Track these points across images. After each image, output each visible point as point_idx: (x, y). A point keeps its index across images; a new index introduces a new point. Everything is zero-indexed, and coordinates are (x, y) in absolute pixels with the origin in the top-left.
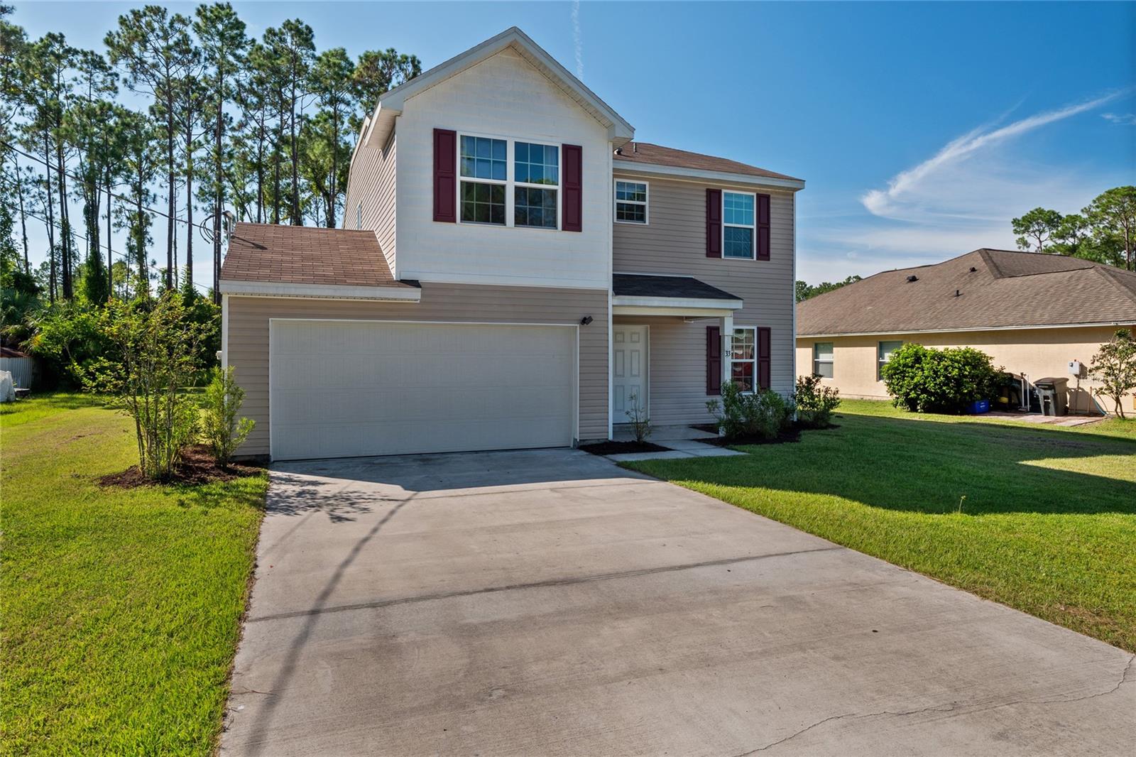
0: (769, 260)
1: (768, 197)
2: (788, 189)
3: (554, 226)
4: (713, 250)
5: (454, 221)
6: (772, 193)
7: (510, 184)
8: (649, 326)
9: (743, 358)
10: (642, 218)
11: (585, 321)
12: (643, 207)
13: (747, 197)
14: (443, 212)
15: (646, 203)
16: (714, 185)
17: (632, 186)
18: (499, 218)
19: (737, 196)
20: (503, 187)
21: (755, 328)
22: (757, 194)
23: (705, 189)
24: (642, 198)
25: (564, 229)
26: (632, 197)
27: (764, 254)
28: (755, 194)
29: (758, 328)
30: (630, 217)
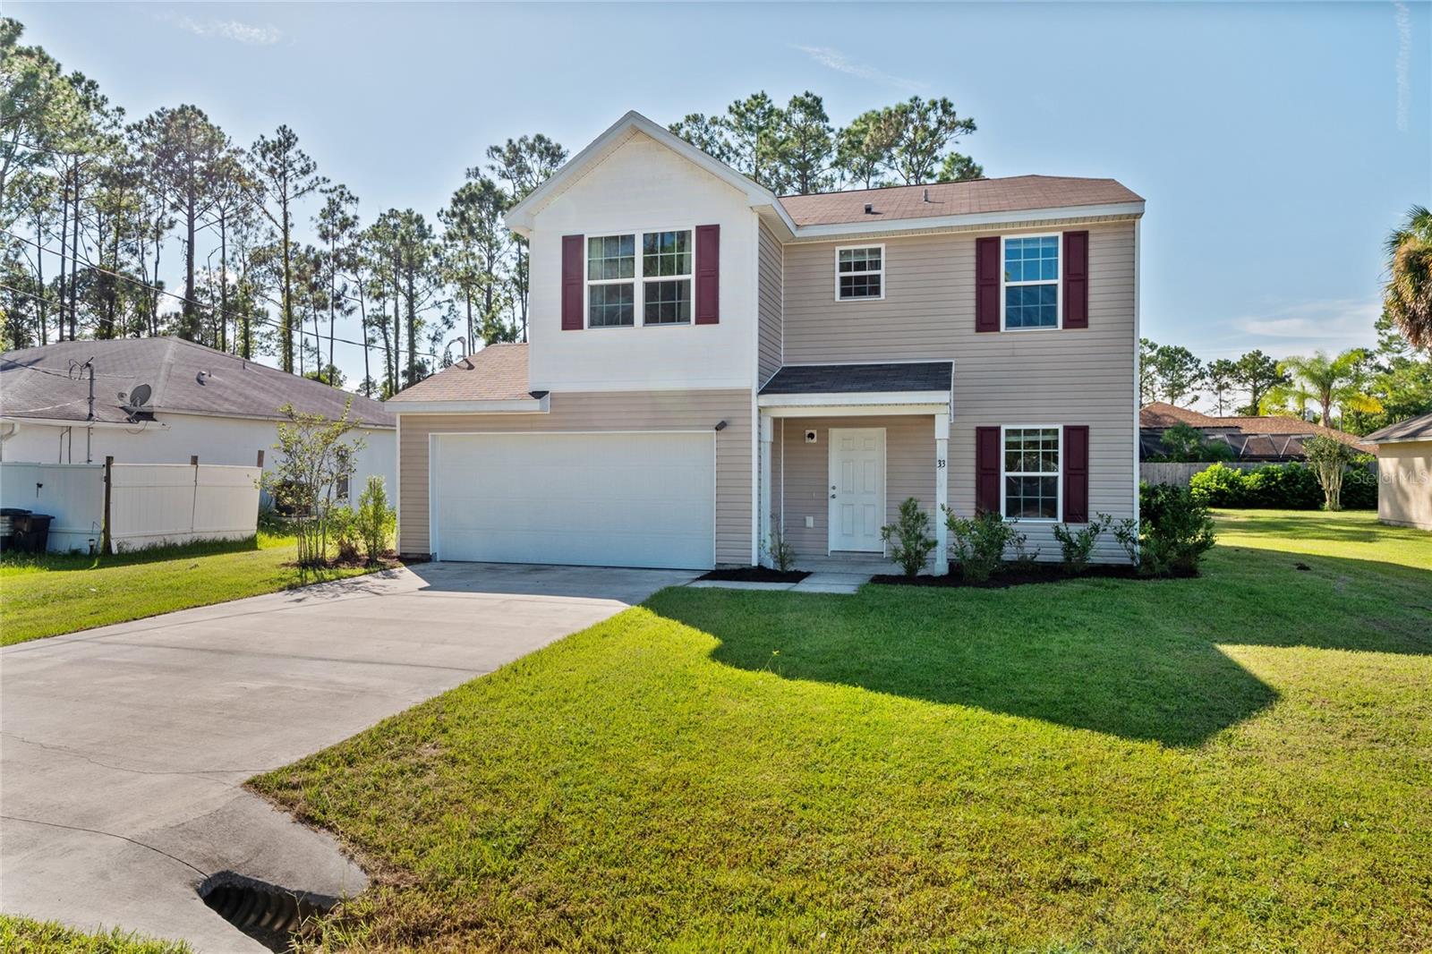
0: (1086, 326)
1: (1083, 235)
2: (1120, 217)
3: (689, 320)
4: (986, 321)
5: (582, 328)
6: (1092, 226)
7: (639, 281)
8: (885, 429)
9: (1038, 471)
10: (876, 291)
11: (720, 427)
12: (879, 276)
13: (1045, 240)
14: (571, 320)
15: (882, 272)
16: (987, 233)
17: (861, 252)
18: (628, 320)
19: (1027, 241)
20: (632, 285)
21: (1060, 428)
22: (1065, 234)
23: (974, 239)
24: (876, 265)
25: (697, 323)
26: (861, 266)
27: (1077, 317)
28: (1060, 235)
29: (1065, 427)
30: (860, 292)
